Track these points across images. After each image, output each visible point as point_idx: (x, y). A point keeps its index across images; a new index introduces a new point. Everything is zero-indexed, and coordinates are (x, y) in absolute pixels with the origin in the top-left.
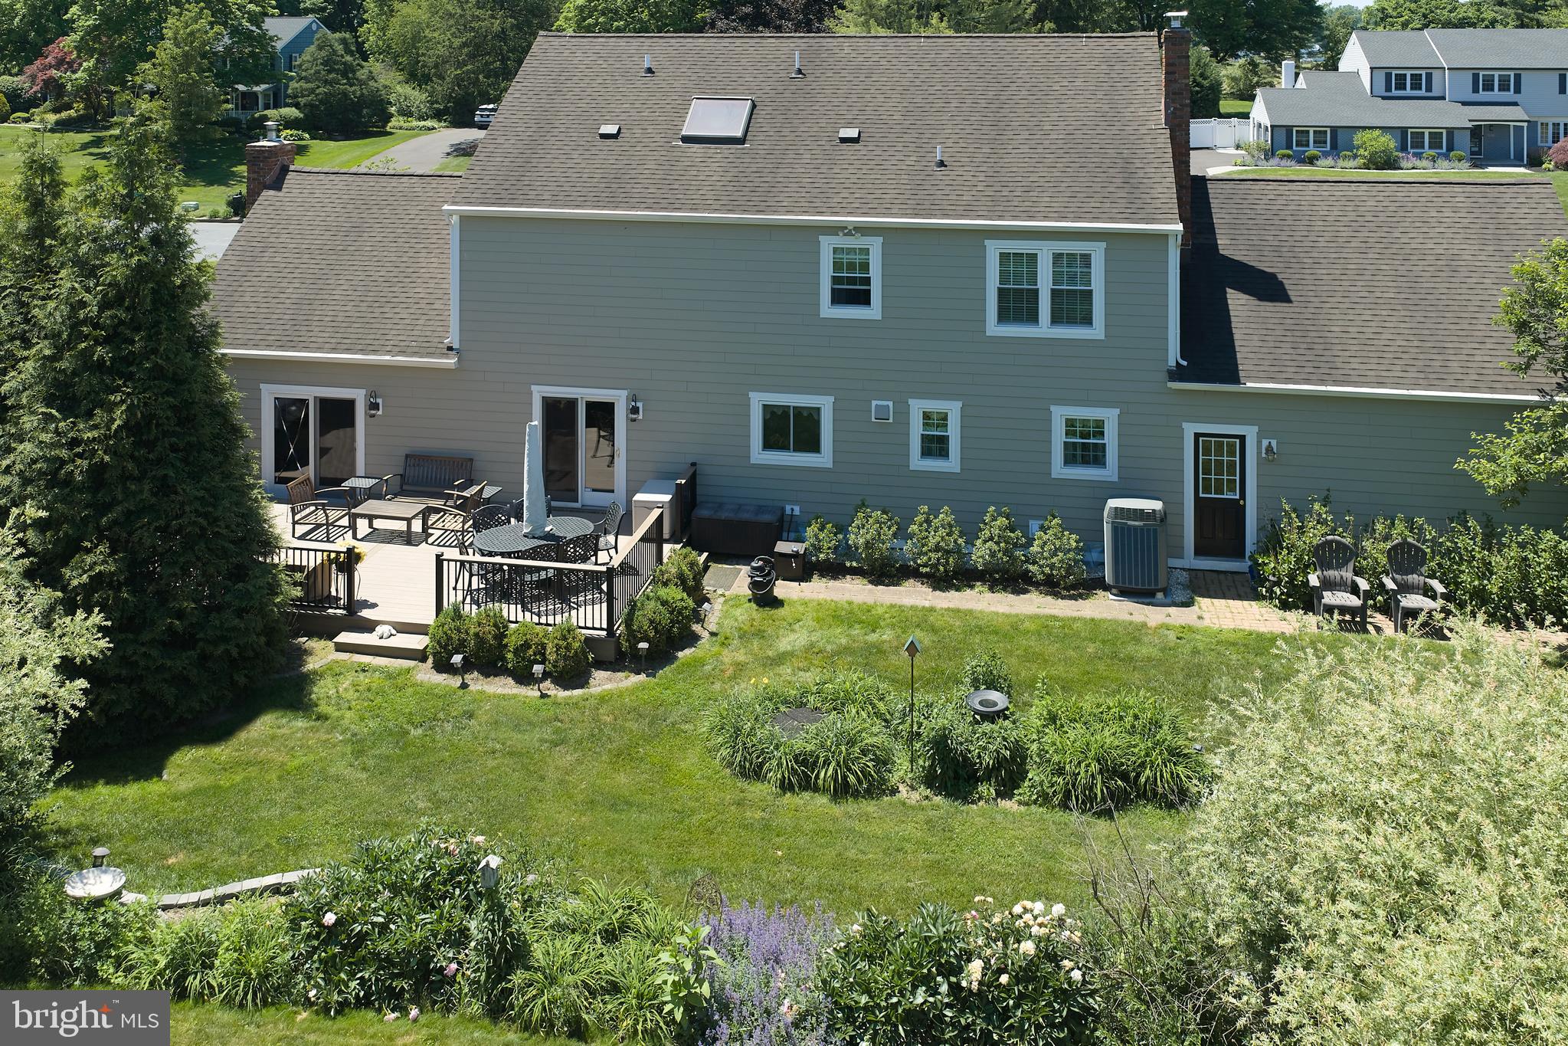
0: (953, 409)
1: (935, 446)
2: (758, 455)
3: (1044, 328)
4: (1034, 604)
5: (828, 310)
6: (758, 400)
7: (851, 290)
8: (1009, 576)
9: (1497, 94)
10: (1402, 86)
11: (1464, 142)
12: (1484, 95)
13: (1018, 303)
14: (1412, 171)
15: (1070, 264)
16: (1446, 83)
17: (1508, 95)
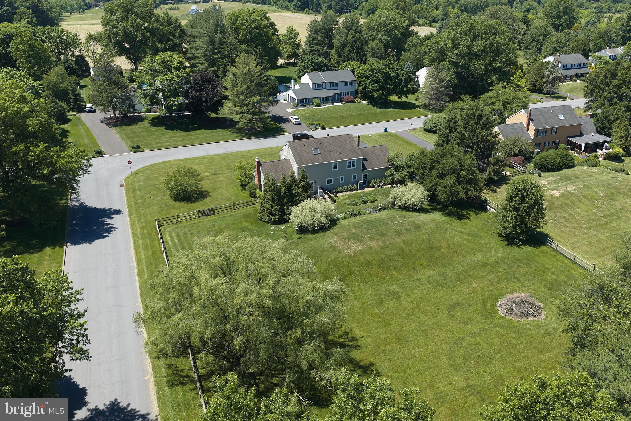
0: (344, 177)
1: (342, 180)
2: (327, 184)
3: (352, 168)
4: (354, 192)
5: (333, 170)
6: (327, 179)
7: (335, 168)
8: (351, 190)
9: (334, 87)
10: (318, 87)
11: (330, 99)
12: (332, 88)
13: (349, 166)
14: (323, 107)
15: (354, 162)
16: (326, 86)
17: (336, 87)
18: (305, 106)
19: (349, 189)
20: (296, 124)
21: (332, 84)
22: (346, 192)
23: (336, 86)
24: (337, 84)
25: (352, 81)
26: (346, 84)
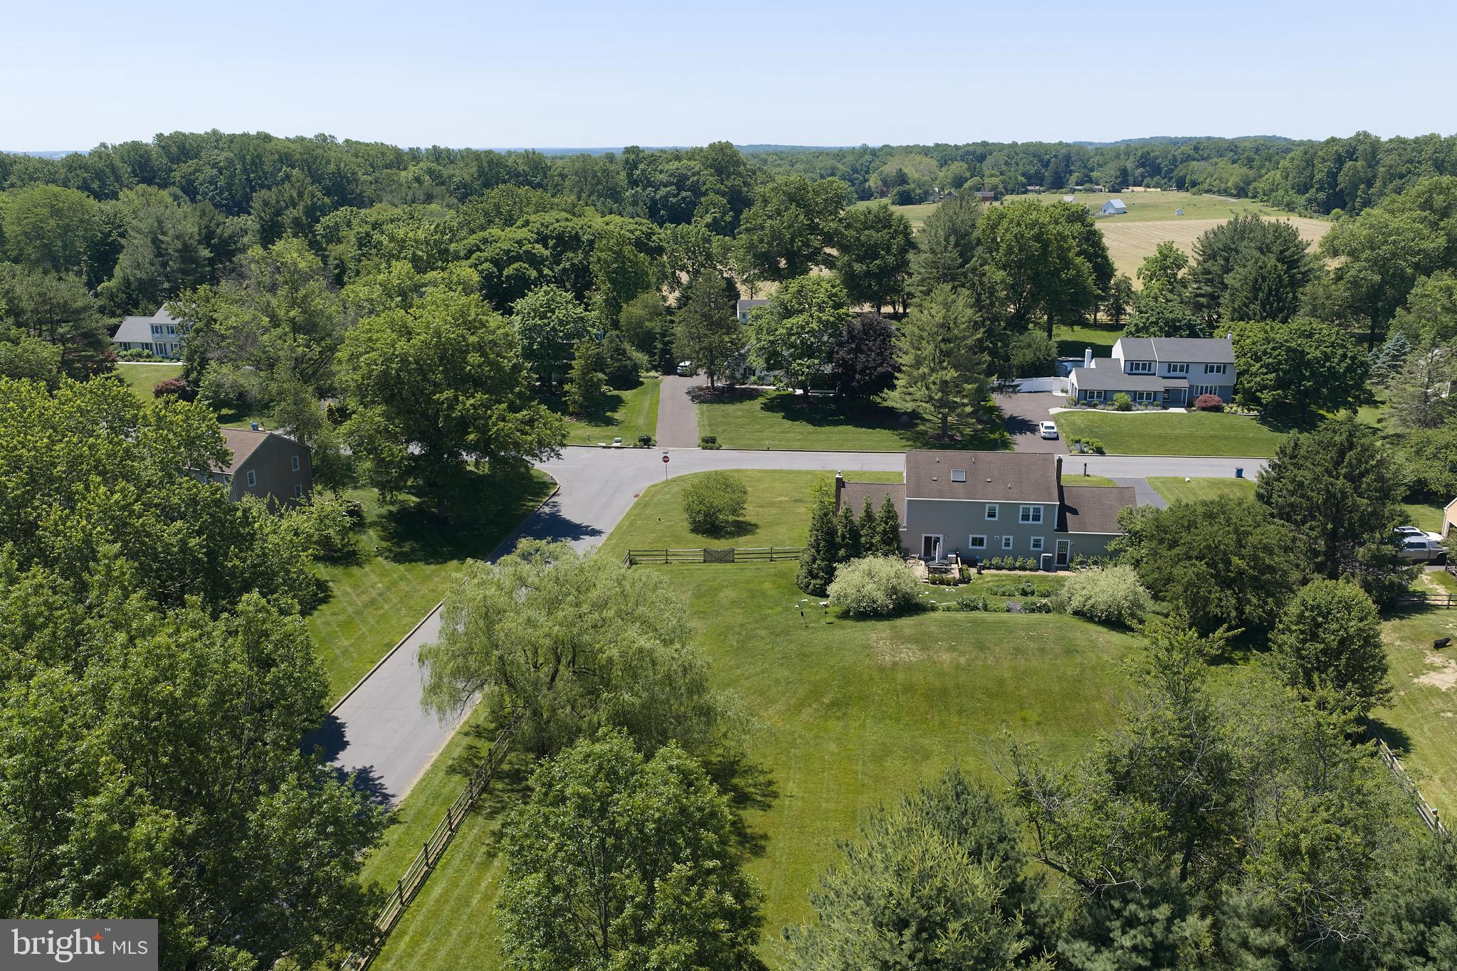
0: (1011, 538)
1: (1007, 545)
2: (971, 547)
3: (1031, 522)
5: (987, 518)
6: (971, 536)
7: (992, 515)
8: (1023, 568)
9: (1178, 374)
10: (1137, 368)
11: (1160, 397)
12: (1172, 374)
13: (1026, 517)
14: (1138, 412)
15: (1037, 510)
16: (1156, 368)
17: (1183, 374)
18: (1094, 406)
19: (1018, 564)
20: (1045, 438)
21: (1172, 367)
22: (1010, 569)
23: (1181, 370)
24: (1185, 367)
25: (1225, 365)
26: (1209, 368)
